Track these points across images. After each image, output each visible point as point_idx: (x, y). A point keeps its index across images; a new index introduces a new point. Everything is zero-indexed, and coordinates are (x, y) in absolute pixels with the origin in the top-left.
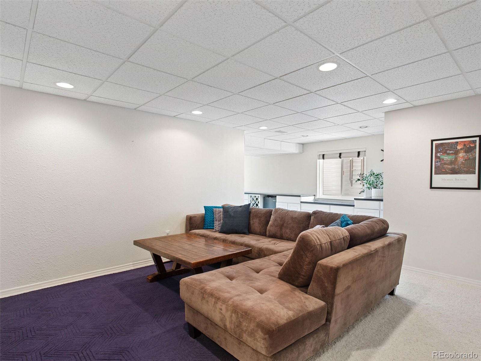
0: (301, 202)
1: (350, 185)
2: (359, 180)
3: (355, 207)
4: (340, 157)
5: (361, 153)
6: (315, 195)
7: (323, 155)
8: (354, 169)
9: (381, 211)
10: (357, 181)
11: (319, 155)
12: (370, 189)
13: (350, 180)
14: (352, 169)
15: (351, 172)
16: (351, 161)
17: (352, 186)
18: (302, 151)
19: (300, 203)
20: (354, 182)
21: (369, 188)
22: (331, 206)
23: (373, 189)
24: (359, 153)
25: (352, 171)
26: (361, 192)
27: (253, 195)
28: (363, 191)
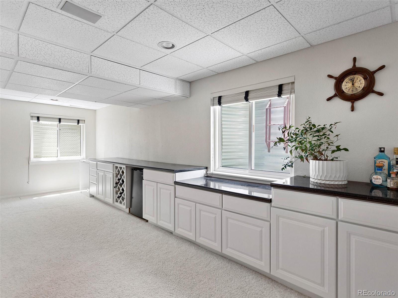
0: (176, 183)
1: (267, 150)
2: (281, 140)
3: (273, 204)
4: (246, 99)
5: (284, 88)
6: (207, 168)
7: (220, 98)
8: (272, 123)
9: (339, 223)
10: (278, 144)
11: (214, 98)
12: (305, 160)
13: (266, 141)
14: (270, 123)
15: (268, 128)
16: (268, 109)
17: (269, 151)
18: (188, 94)
19: (174, 184)
20: (272, 144)
21: (301, 158)
22: (225, 196)
23: (311, 161)
24: (281, 87)
25: (270, 127)
26: (285, 167)
27: (119, 166)
28: (290, 164)
